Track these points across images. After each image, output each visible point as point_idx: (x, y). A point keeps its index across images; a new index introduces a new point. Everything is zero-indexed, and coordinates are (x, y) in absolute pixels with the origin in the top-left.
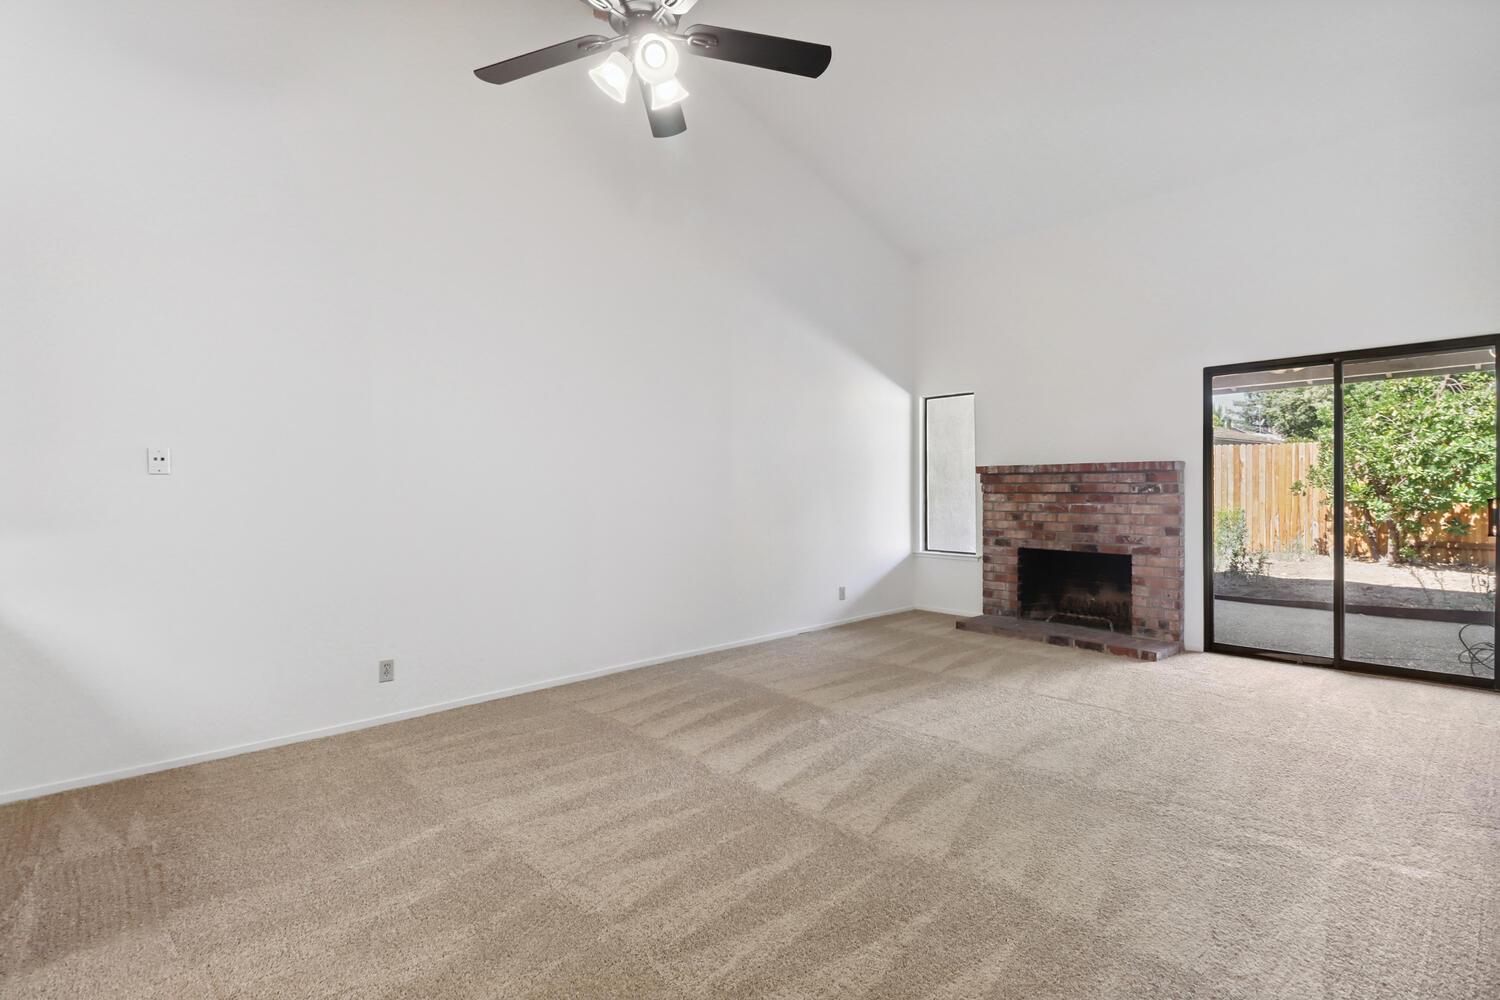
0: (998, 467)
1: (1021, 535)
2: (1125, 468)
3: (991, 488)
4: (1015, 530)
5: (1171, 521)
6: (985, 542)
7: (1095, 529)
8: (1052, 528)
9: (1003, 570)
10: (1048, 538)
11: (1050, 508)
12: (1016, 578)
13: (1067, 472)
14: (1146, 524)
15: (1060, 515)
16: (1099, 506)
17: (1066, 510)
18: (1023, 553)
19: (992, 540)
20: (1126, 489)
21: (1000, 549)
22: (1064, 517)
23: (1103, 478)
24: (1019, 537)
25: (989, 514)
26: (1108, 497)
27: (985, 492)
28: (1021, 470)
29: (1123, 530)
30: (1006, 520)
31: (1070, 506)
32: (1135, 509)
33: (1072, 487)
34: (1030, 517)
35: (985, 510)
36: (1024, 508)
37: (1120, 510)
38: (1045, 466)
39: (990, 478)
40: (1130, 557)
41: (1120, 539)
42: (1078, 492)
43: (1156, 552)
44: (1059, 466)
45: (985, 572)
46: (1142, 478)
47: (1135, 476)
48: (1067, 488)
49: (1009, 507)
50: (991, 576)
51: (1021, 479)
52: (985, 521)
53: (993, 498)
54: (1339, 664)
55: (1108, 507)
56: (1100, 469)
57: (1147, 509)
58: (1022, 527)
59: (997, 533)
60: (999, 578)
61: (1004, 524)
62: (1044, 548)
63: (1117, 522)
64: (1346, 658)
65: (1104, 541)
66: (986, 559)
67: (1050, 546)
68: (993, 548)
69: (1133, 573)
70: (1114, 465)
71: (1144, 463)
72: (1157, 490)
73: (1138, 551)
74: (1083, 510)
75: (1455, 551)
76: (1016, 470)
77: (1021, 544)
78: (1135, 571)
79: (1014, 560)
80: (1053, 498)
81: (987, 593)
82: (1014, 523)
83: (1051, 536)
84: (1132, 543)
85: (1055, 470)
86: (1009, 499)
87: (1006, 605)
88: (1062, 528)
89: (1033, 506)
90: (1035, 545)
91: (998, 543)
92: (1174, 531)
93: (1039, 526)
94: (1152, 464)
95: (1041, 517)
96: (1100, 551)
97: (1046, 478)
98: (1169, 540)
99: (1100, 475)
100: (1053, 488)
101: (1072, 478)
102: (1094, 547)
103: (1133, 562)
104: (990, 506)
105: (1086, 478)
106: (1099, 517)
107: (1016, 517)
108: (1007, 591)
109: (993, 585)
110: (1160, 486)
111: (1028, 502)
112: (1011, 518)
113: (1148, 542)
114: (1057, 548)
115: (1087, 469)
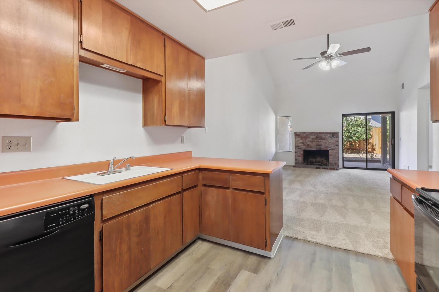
0: (300, 133)
1: (304, 147)
2: (328, 133)
3: (297, 137)
4: (302, 146)
5: (337, 143)
6: (295, 149)
7: (321, 145)
8: (312, 145)
9: (300, 154)
10: (310, 147)
11: (311, 141)
12: (303, 156)
13: (316, 134)
14: (332, 144)
15: (313, 143)
16: (322, 141)
17: (315, 142)
18: (305, 151)
19: (297, 148)
20: (328, 137)
21: (299, 150)
22: (314, 143)
23: (323, 135)
24: (304, 148)
25: (296, 143)
26: (324, 139)
27: (295, 138)
28: (306, 133)
29: (327, 145)
30: (300, 144)
31: (315, 141)
32: (329, 141)
33: (316, 137)
34: (306, 143)
35: (295, 142)
36: (305, 141)
37: (327, 141)
38: (311, 132)
39: (297, 135)
40: (328, 151)
41: (326, 147)
42: (317, 138)
43: (334, 149)
44: (314, 132)
45: (295, 155)
46: (331, 135)
47: (330, 134)
48: (315, 137)
49: (301, 141)
50: (297, 156)
51: (304, 135)
52: (295, 144)
53: (297, 139)
54: (367, 169)
55: (324, 141)
56: (323, 133)
57: (332, 141)
58: (304, 145)
59: (298, 147)
60: (299, 156)
61: (300, 145)
62: (309, 149)
63: (326, 144)
64: (368, 167)
65: (323, 148)
66: (296, 152)
67: (311, 149)
68: (297, 150)
69: (329, 154)
70: (326, 132)
71: (332, 132)
72: (334, 137)
73: (330, 149)
74: (318, 141)
75: (350, 150)
76: (304, 133)
77: (304, 149)
78: (329, 153)
79: (302, 152)
80: (312, 139)
81: (296, 160)
82: (302, 145)
83: (311, 147)
84: (329, 148)
85: (313, 133)
86: (301, 139)
87: (301, 162)
88: (314, 145)
89: (307, 141)
90: (307, 149)
91: (298, 149)
92: (338, 145)
93: (308, 145)
94: (334, 132)
95: (309, 143)
96: (322, 150)
97: (310, 135)
98: (337, 147)
99: (322, 134)
100: (312, 137)
101: (316, 135)
102: (321, 149)
103: (329, 151)
104: (296, 141)
105: (320, 135)
106: (322, 143)
107: (303, 143)
108: (301, 159)
109: (297, 158)
110: (335, 137)
111: (306, 140)
112: (301, 143)
113: (332, 148)
114: (313, 149)
115: (320, 133)
